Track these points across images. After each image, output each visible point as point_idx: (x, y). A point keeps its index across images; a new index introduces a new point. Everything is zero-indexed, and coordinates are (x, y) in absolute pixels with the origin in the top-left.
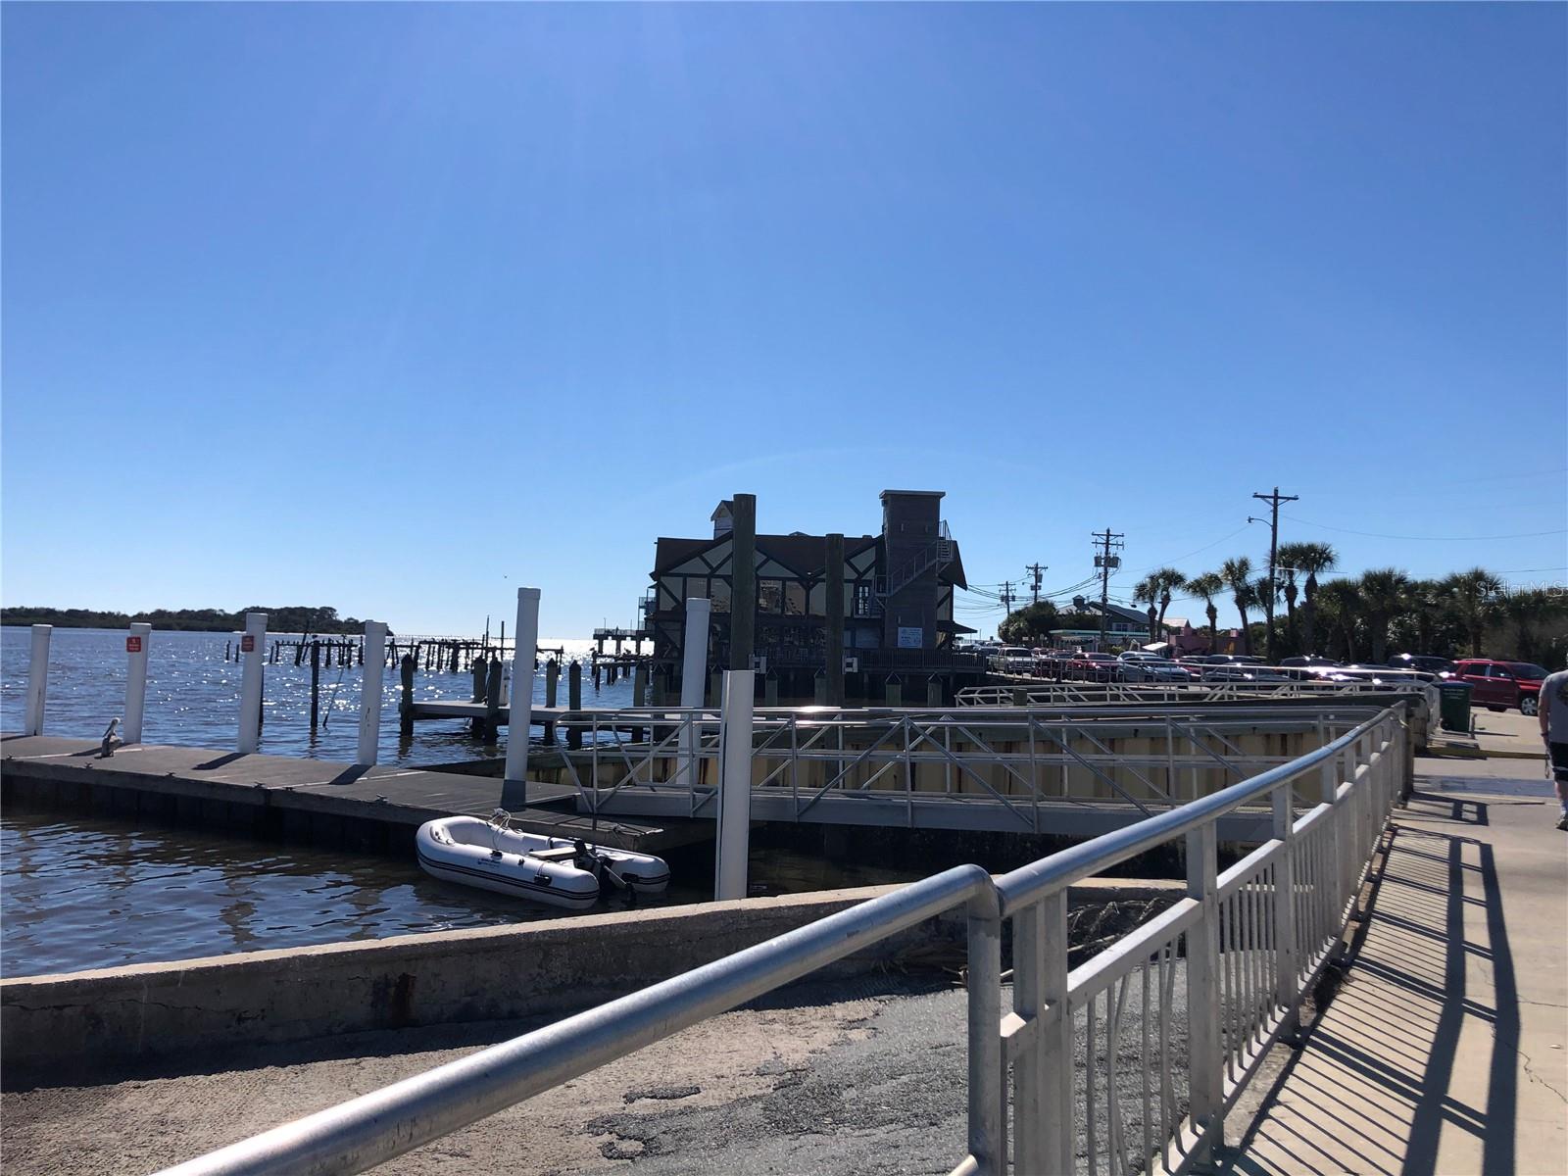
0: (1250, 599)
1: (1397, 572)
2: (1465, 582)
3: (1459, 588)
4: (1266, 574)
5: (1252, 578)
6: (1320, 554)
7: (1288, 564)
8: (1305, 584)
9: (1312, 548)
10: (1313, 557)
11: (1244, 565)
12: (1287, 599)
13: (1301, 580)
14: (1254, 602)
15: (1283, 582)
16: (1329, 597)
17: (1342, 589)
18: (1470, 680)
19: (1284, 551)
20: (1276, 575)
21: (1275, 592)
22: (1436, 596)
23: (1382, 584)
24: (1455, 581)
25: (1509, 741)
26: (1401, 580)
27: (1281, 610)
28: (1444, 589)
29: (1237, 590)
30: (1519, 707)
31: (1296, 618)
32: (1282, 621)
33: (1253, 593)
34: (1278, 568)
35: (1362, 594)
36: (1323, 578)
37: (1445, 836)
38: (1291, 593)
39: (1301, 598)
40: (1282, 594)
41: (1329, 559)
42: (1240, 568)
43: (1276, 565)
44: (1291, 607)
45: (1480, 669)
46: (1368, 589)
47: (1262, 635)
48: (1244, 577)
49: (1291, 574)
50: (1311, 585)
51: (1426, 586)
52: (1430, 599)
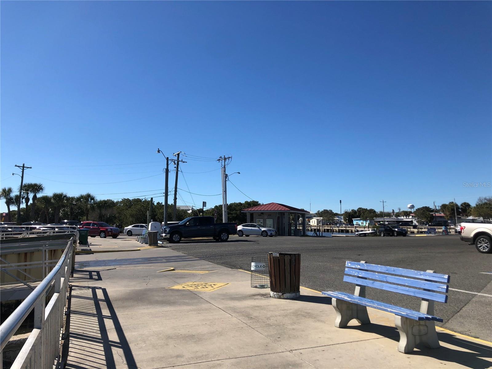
0: (12, 202)
1: (64, 193)
2: (85, 197)
3: (83, 199)
4: (18, 194)
5: (13, 195)
6: (39, 187)
7: (27, 190)
8: (32, 197)
9: (36, 185)
10: (36, 188)
11: (10, 190)
12: (25, 202)
13: (31, 196)
14: (13, 203)
15: (25, 196)
16: (41, 202)
17: (46, 199)
18: (86, 228)
19: (25, 186)
20: (22, 194)
21: (21, 200)
22: (76, 201)
23: (59, 197)
24: (82, 197)
25: (99, 247)
26: (65, 196)
27: (23, 206)
28: (79, 199)
29: (6, 199)
30: (100, 236)
31: (28, 208)
32: (23, 210)
33: (13, 200)
34: (23, 191)
35: (52, 201)
36: (39, 195)
37: (89, 287)
38: (27, 200)
39: (31, 201)
40: (24, 200)
41: (42, 189)
42: (8, 191)
43: (22, 190)
44: (27, 205)
45: (89, 224)
46: (54, 199)
47: (15, 214)
48: (10, 194)
49: (28, 193)
50: (35, 198)
51: (73, 199)
52: (74, 203)
